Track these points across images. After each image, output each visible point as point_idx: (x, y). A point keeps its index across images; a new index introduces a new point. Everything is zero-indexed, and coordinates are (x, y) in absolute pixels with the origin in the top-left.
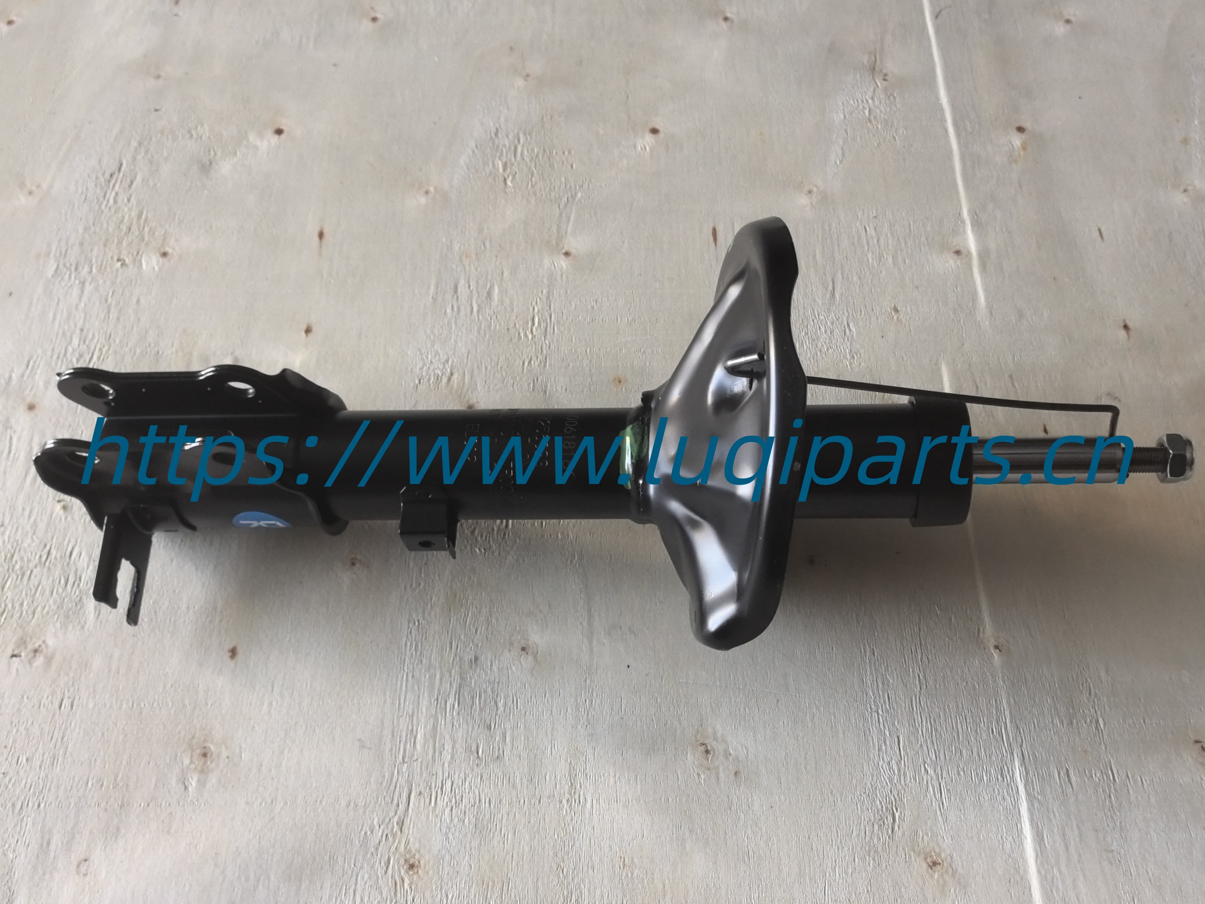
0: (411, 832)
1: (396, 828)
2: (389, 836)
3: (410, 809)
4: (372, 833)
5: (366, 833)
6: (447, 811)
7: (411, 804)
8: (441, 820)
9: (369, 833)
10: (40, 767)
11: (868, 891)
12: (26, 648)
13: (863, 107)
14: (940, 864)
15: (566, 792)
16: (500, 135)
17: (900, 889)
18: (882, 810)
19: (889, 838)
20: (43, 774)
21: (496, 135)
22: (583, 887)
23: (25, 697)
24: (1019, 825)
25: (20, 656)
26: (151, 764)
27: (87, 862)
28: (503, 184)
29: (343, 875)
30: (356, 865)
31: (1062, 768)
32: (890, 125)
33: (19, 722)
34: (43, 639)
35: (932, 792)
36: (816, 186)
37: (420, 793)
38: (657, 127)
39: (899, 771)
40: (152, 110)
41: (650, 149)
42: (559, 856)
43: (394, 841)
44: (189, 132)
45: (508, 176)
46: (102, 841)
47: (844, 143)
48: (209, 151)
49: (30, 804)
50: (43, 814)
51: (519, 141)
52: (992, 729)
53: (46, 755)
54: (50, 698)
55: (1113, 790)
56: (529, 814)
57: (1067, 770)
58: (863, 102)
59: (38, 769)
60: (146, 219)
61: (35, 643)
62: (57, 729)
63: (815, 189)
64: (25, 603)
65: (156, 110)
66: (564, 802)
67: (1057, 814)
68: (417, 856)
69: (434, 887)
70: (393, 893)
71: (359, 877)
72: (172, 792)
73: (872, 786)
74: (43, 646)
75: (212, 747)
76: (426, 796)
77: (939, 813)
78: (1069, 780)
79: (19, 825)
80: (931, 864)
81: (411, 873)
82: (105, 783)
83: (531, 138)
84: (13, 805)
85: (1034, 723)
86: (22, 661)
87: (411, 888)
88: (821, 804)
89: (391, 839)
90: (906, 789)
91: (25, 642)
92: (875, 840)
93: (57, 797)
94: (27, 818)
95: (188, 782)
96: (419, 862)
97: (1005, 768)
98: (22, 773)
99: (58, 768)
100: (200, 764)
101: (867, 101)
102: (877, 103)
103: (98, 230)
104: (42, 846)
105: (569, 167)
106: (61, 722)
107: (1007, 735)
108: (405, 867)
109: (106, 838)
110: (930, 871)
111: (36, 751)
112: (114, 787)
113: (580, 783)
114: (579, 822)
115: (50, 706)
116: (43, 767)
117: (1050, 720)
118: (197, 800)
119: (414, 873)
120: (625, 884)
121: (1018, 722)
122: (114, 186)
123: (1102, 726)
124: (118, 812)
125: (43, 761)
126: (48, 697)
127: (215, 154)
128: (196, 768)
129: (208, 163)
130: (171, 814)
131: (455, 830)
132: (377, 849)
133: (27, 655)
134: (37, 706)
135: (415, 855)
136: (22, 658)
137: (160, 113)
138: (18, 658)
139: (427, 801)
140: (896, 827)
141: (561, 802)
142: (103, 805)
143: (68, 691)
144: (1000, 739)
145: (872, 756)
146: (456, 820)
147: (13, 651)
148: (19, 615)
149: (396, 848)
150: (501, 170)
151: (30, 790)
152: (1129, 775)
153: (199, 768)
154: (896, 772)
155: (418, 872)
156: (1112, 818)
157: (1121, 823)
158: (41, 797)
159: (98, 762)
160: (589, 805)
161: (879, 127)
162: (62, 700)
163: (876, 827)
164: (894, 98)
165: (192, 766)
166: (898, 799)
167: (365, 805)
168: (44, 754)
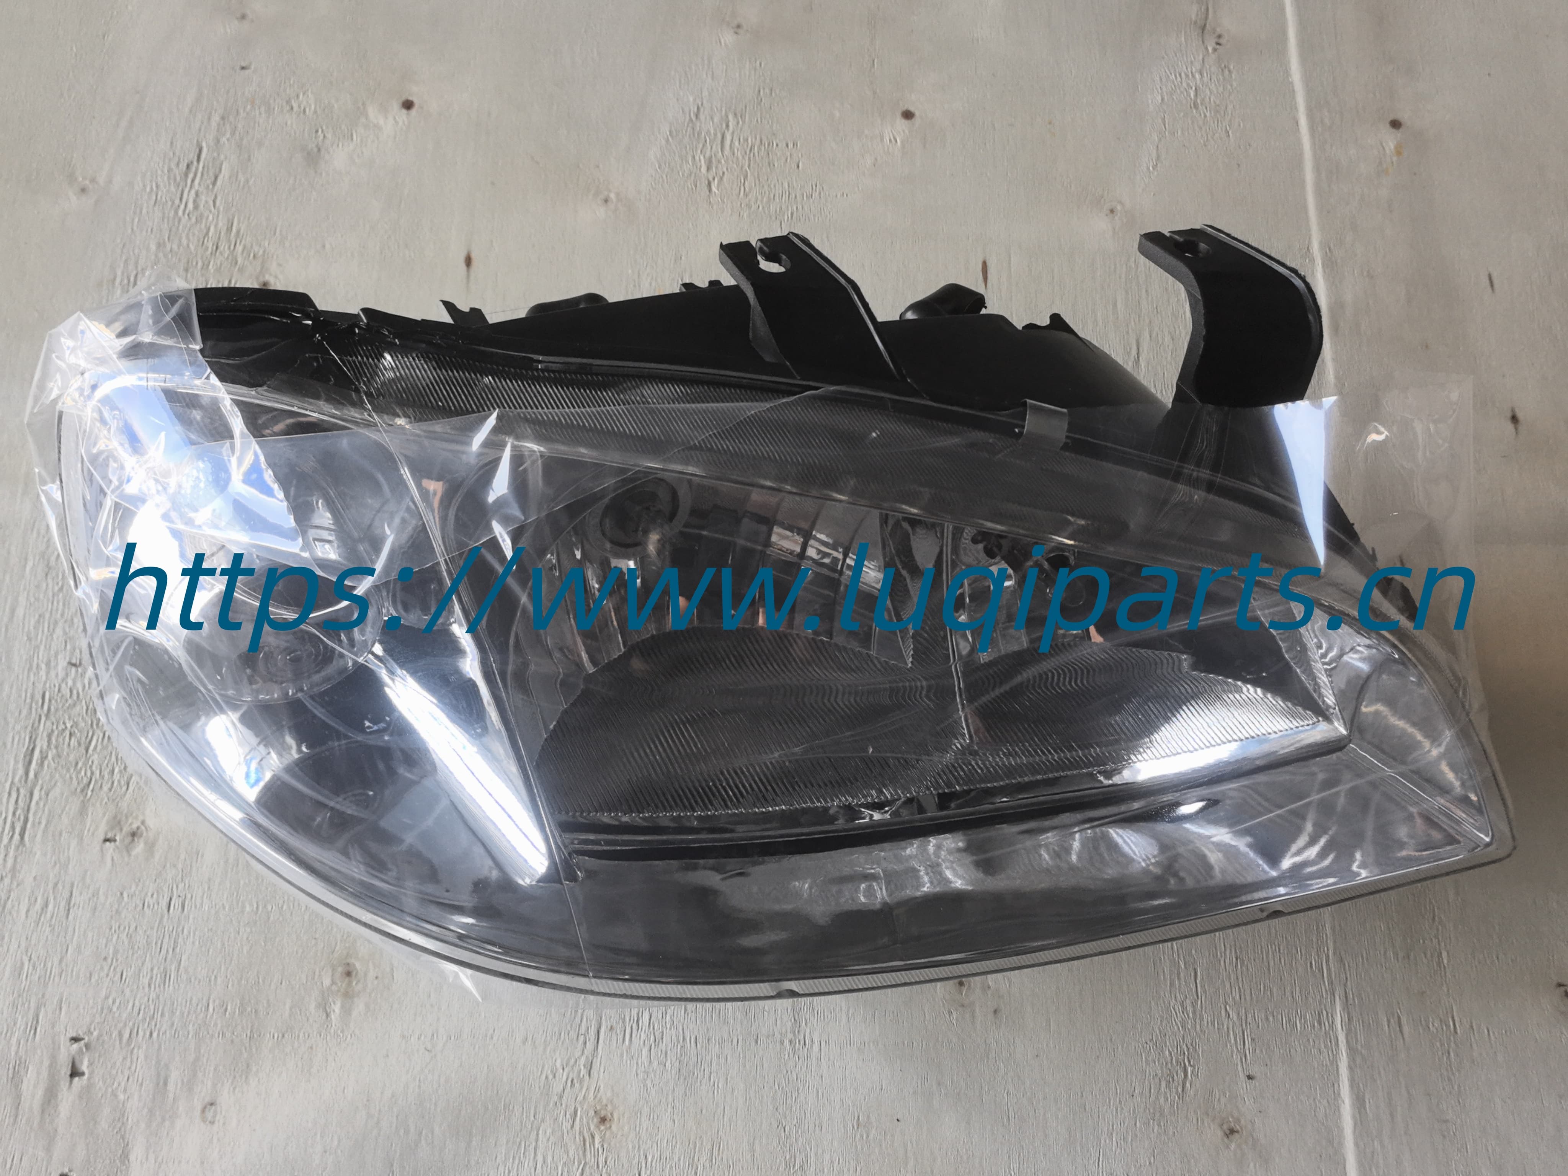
0: (601, 1077)
1: (583, 1072)
2: (575, 1081)
3: (600, 1048)
4: (554, 1077)
5: (547, 1077)
6: (645, 1051)
7: (601, 1041)
8: (637, 1063)
9: (551, 1077)
10: (149, 985)
11: (1150, 1163)
12: (121, 830)
13: (1188, 85)
14: (1237, 1132)
15: (789, 1031)
16: (702, 117)
17: (1189, 1161)
18: (1171, 1062)
19: (1179, 1098)
20: (153, 995)
21: (697, 116)
22: (808, 1149)
23: (125, 895)
24: (1336, 1085)
25: (115, 841)
26: (284, 983)
27: (213, 1107)
28: (706, 189)
29: (521, 1130)
30: (537, 1117)
31: (1393, 1015)
32: (1222, 113)
33: (119, 927)
34: (141, 818)
35: (1233, 1041)
36: (1120, 203)
37: (611, 1027)
38: (912, 109)
39: (1194, 1012)
40: (238, 68)
41: (902, 142)
42: (781, 1110)
43: (582, 1088)
44: (288, 102)
45: (714, 179)
46: (230, 1081)
47: (1160, 140)
48: (317, 131)
49: (141, 1033)
50: (156, 1046)
51: (727, 126)
52: (1311, 963)
53: (155, 972)
54: (155, 896)
55: (1452, 1045)
56: (745, 1057)
57: (1399, 1018)
58: (1187, 76)
59: (147, 989)
60: (238, 232)
61: (131, 824)
62: (167, 937)
63: (1119, 208)
64: (116, 770)
65: (243, 68)
66: (787, 1042)
67: (1382, 1072)
68: (609, 1108)
69: (630, 1147)
70: (581, 1153)
71: (540, 1132)
72: (311, 1020)
73: (1160, 1032)
74: (143, 828)
75: (358, 965)
76: (618, 1032)
77: (1240, 1068)
78: (1401, 1031)
79: (129, 1060)
80: (1228, 1132)
81: (602, 1128)
82: (229, 1008)
83: (744, 122)
84: (120, 1035)
85: (1362, 956)
86: (117, 848)
87: (602, 1146)
88: (1098, 1054)
89: (577, 1085)
90: (1202, 1036)
91: (119, 822)
92: (1162, 1100)
93: (173, 1024)
94: (138, 1050)
95: (330, 1007)
96: (612, 1114)
97: (1324, 1013)
98: (127, 992)
99: (171, 987)
100: (344, 985)
101: (1193, 76)
102: (1206, 79)
103: (175, 247)
104: (158, 1084)
105: (794, 166)
106: (171, 928)
107: (1329, 969)
108: (595, 1120)
109: (235, 1077)
110: (1226, 1140)
111: (143, 964)
112: (241, 1013)
113: (806, 1020)
114: (804, 1069)
115: (156, 907)
116: (153, 987)
117: (1382, 952)
118: (342, 1031)
119: (606, 1129)
120: (859, 1147)
121: (1343, 953)
122: (193, 181)
123: (1445, 961)
124: (247, 1045)
125: (152, 978)
126: (152, 896)
127: (324, 136)
128: (339, 991)
129: (315, 150)
130: (311, 1048)
131: (655, 1076)
132: (561, 1097)
133: (122, 841)
134: (141, 905)
135: (606, 1105)
136: (117, 843)
137: (247, 72)
138: (113, 843)
139: (620, 1037)
140: (1188, 1085)
141: (782, 1043)
142: (228, 1035)
143: (177, 887)
144: (1319, 975)
145: (1162, 994)
146: (656, 1063)
147: (106, 834)
148: (109, 785)
149: (584, 1097)
150: (704, 169)
151: (139, 1013)
152: (1474, 1024)
153: (342, 990)
154: (1191, 1015)
155: (610, 1127)
156: (1449, 1079)
157: (1459, 1086)
158: (153, 1024)
159: (219, 980)
160: (816, 1047)
161: (1208, 114)
162: (171, 899)
163: (1163, 1084)
164: (1229, 71)
165: (334, 988)
166: (1191, 1050)
167: (545, 1041)
168: (152, 970)
